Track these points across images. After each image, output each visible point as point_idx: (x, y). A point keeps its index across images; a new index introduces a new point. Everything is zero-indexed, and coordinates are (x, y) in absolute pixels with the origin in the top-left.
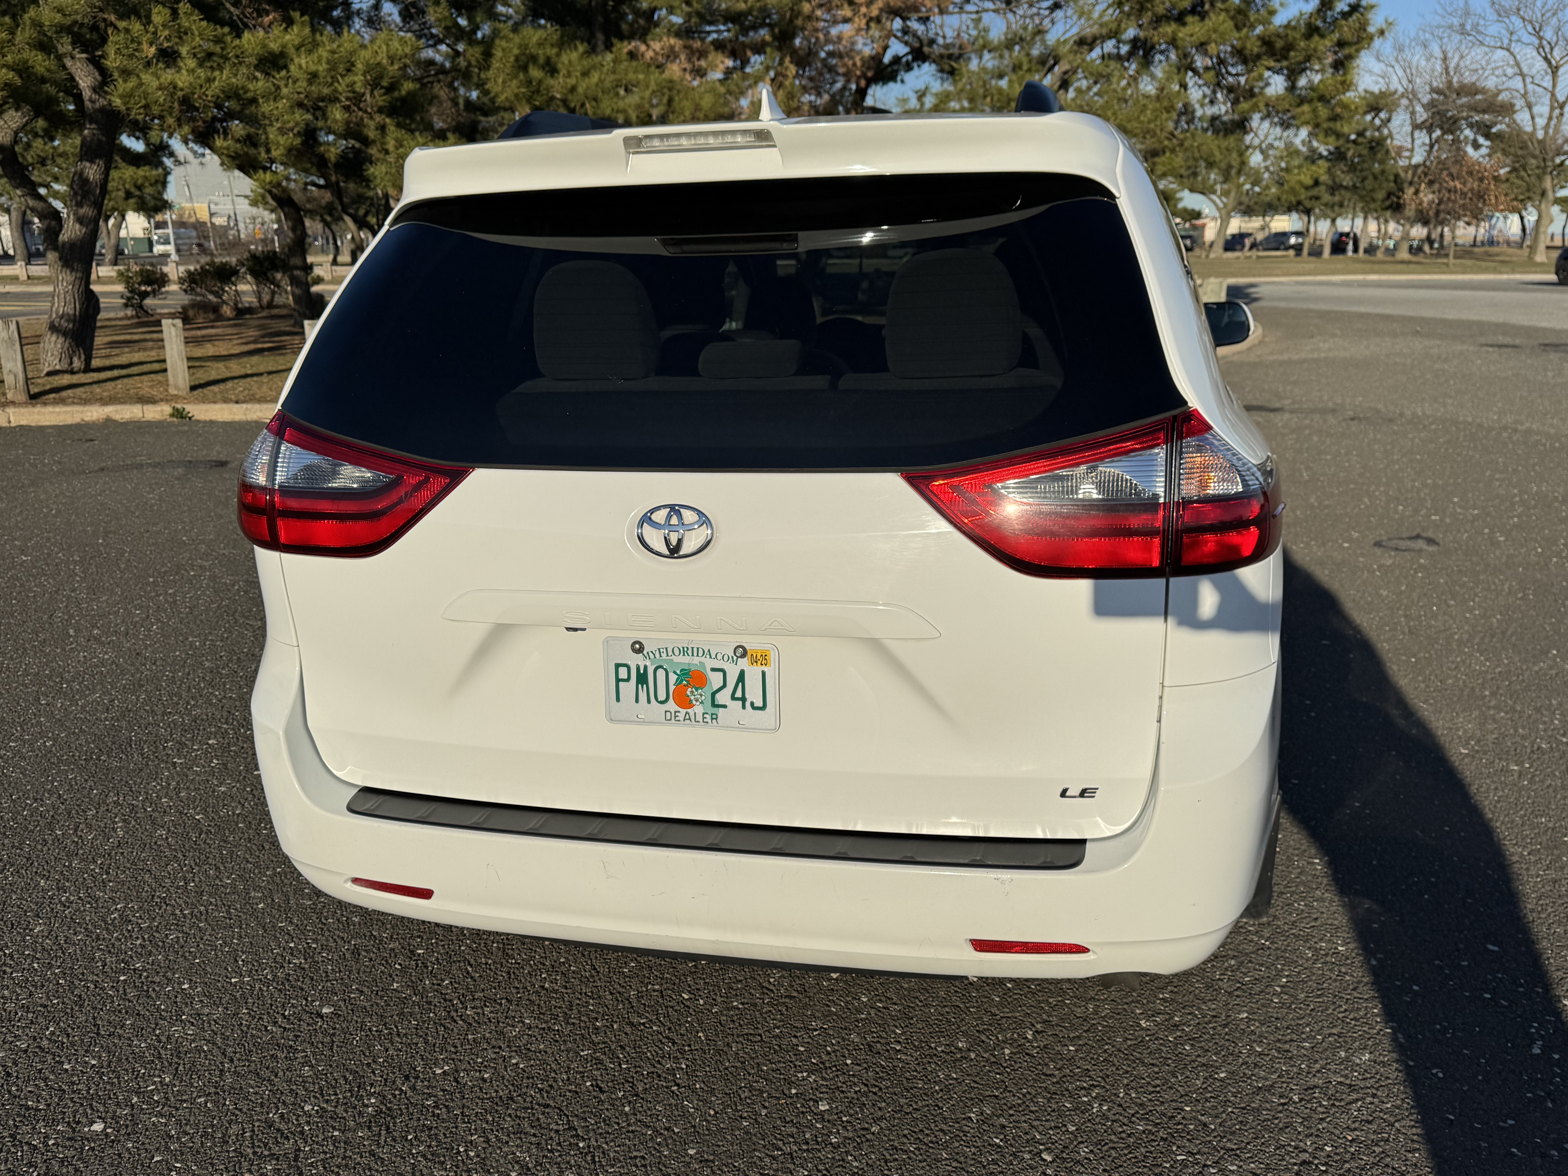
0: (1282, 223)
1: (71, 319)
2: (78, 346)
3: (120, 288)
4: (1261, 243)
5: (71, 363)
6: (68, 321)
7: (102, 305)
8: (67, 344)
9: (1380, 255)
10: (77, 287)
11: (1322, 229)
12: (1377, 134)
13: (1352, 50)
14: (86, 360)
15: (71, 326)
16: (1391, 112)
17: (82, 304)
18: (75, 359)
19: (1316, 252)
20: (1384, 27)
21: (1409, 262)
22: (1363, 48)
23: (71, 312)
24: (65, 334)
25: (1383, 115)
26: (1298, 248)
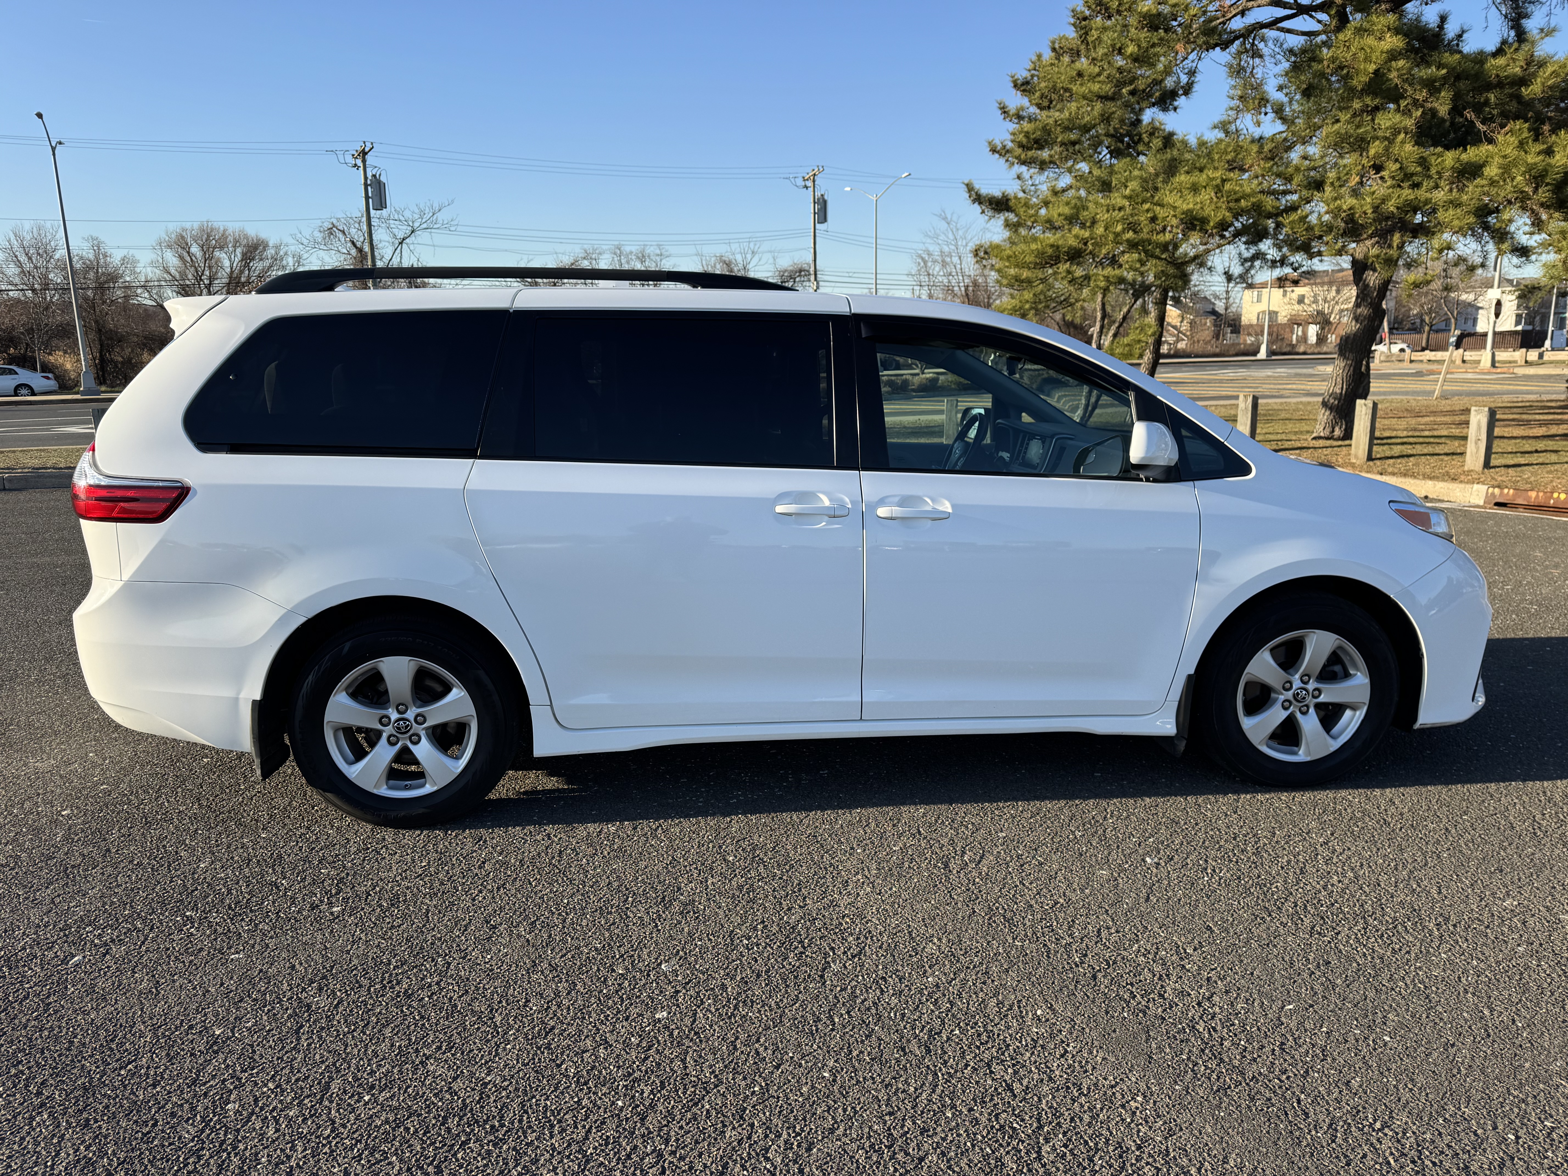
1: (1339, 398)
2: (1341, 419)
5: (1333, 431)
6: (1335, 399)
7: (1371, 390)
8: (1331, 417)
10: (1346, 371)
14: (1346, 430)
15: (1336, 402)
17: (1349, 385)
18: (1337, 429)
23: (1338, 391)
24: (1331, 409)
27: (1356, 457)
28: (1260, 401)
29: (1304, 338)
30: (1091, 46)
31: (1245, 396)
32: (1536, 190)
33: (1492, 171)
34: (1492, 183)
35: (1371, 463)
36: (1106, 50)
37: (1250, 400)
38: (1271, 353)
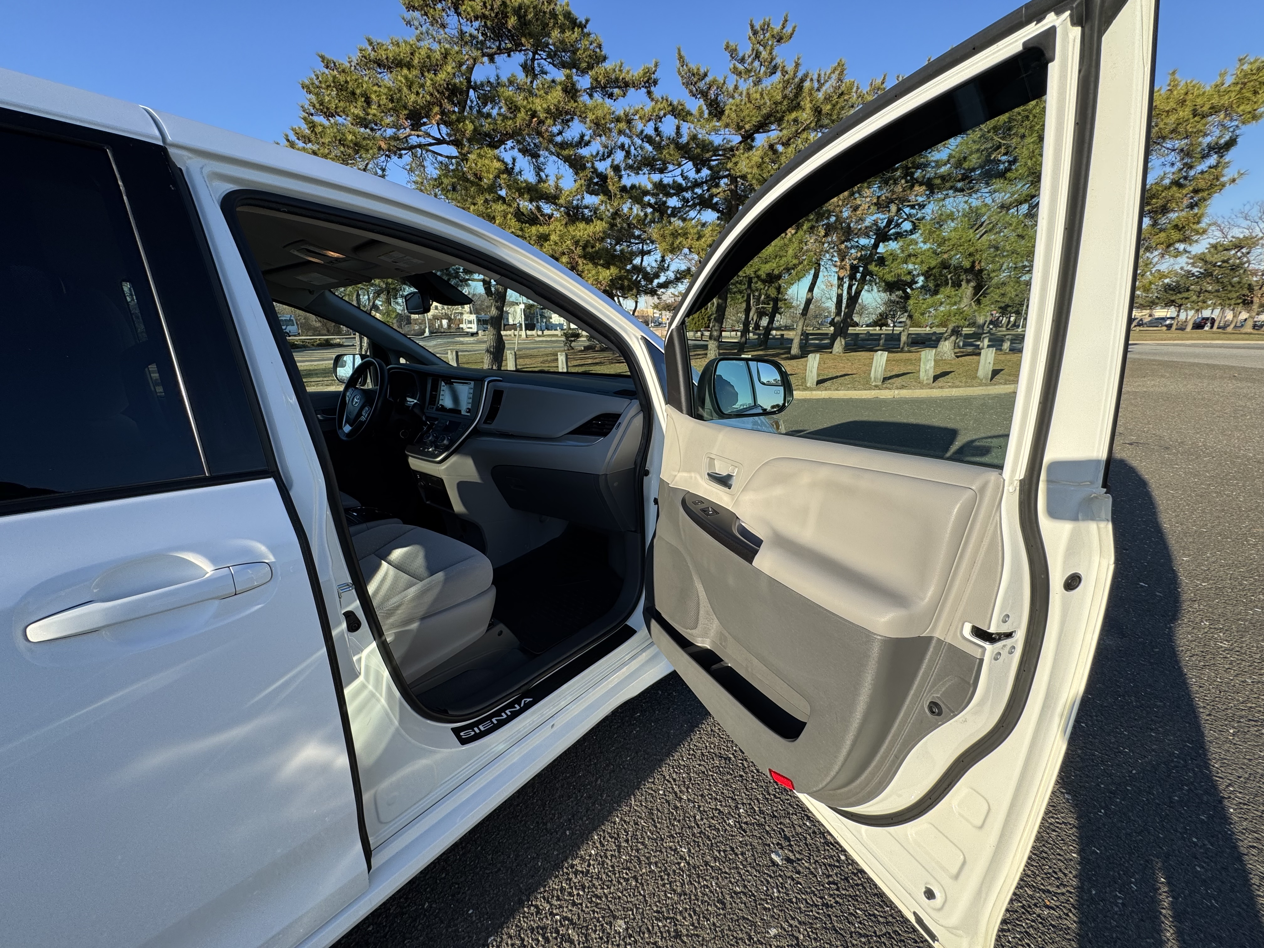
0: (1160, 313)
3: (563, 339)
4: (1146, 324)
9: (1230, 329)
11: (1189, 315)
12: (1238, 261)
13: (1205, 194)
16: (1250, 248)
19: (1182, 329)
20: (1236, 176)
21: (1251, 334)
22: (1215, 192)
25: (1244, 250)
26: (1169, 327)
28: (459, 353)
30: (319, 136)
31: (452, 352)
32: (576, 248)
33: (553, 237)
34: (556, 243)
36: (330, 140)
37: (454, 353)
38: (431, 332)
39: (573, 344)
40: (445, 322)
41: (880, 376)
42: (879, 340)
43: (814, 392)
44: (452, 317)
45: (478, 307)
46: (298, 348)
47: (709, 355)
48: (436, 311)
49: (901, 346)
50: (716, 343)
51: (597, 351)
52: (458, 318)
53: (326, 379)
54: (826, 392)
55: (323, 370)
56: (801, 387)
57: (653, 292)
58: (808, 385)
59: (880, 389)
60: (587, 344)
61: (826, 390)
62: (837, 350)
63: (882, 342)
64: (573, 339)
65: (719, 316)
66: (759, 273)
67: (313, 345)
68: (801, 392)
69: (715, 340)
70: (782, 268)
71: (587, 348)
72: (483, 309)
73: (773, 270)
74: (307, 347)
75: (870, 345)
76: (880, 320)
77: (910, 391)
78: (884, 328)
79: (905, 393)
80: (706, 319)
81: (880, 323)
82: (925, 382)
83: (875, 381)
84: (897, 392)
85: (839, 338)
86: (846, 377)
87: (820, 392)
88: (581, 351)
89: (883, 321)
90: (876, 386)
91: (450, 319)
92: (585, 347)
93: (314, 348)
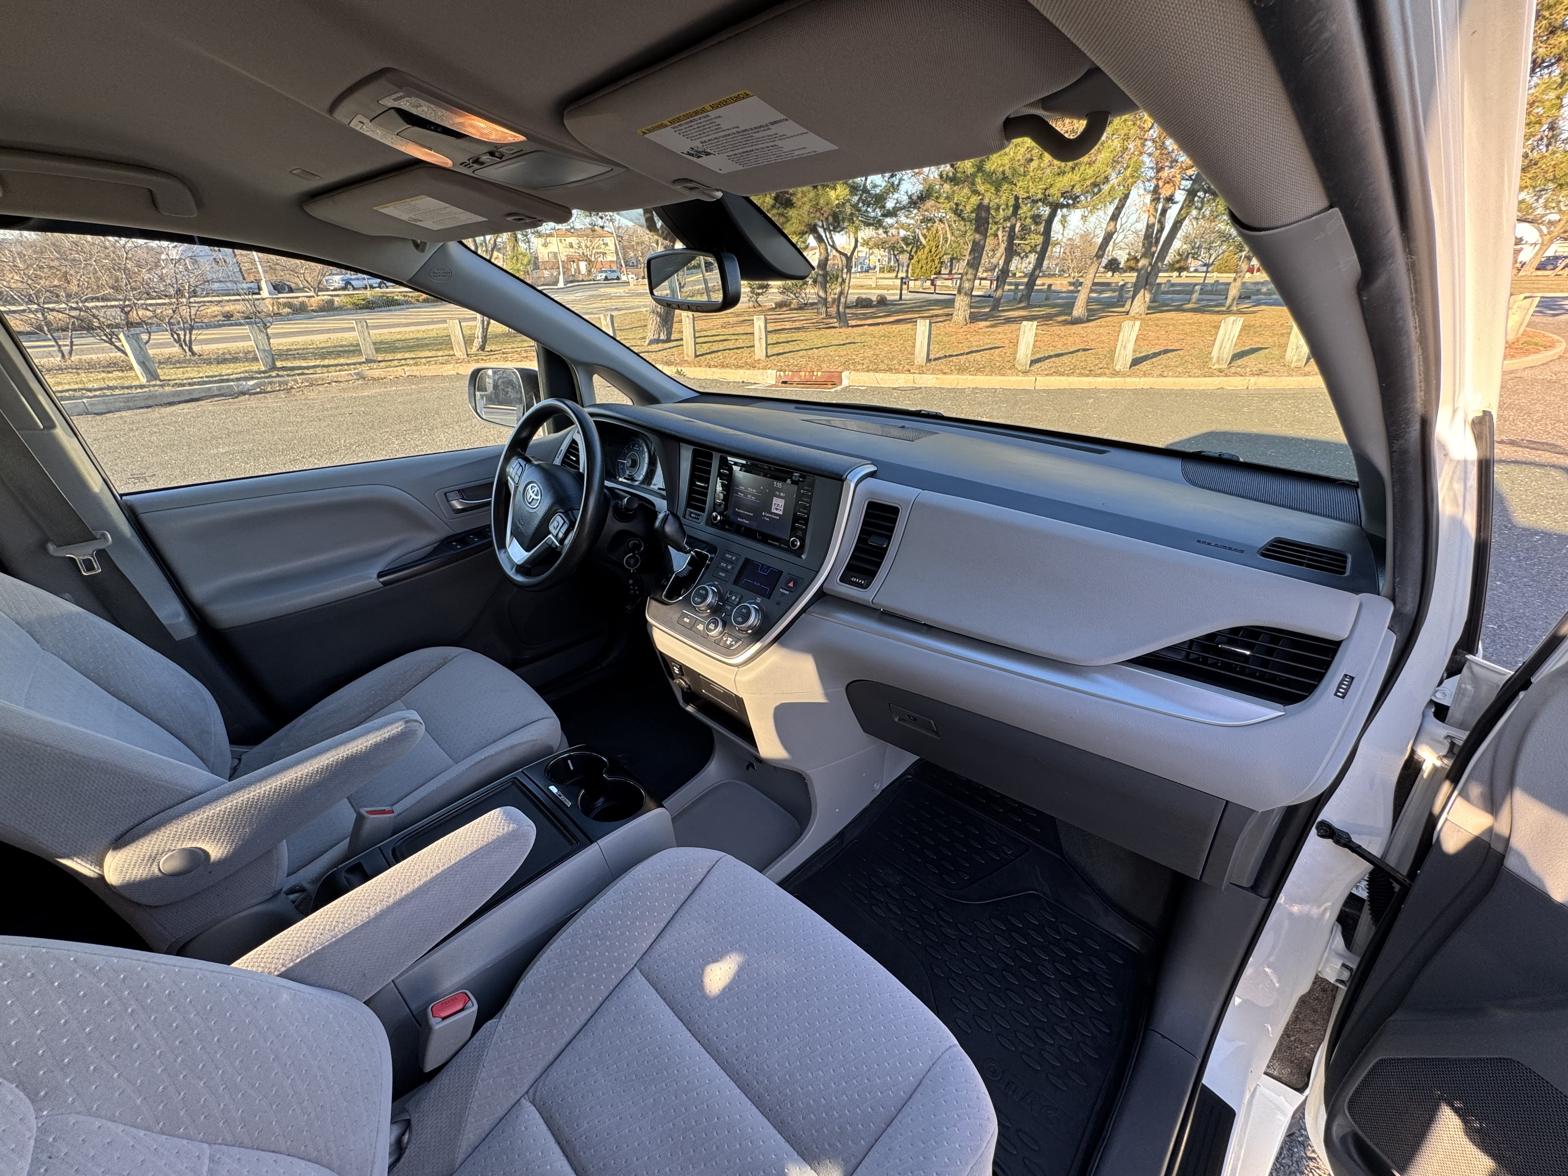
5: (659, 336)
14: (667, 335)
18: (662, 334)
27: (688, 355)
29: (578, 270)
31: (605, 316)
35: (697, 359)
37: (609, 318)
38: (566, 282)
39: (760, 298)
40: (583, 265)
41: (1227, 354)
42: (1192, 292)
43: (1128, 380)
44: (593, 259)
45: (625, 243)
46: (399, 304)
47: (955, 318)
48: (571, 250)
49: (1227, 304)
50: (967, 300)
51: (795, 309)
52: (599, 259)
53: (440, 353)
54: (1147, 379)
55: (435, 338)
56: (1107, 371)
57: (877, 224)
58: (1118, 368)
59: (1226, 376)
60: (779, 298)
61: (1145, 375)
62: (1137, 310)
63: (1195, 296)
64: (760, 291)
65: (974, 258)
66: (1052, 191)
67: (418, 300)
68: (1109, 379)
69: (966, 294)
70: (1088, 183)
71: (780, 305)
72: (633, 246)
73: (1073, 186)
74: (411, 303)
75: (1177, 300)
76: (1178, 262)
77: (1273, 379)
78: (1184, 274)
79: (1265, 382)
80: (936, 262)
81: (1177, 266)
82: (1293, 365)
83: (1218, 362)
84: (1253, 380)
85: (1142, 291)
86: (1169, 355)
87: (1137, 380)
88: (773, 309)
89: (1182, 264)
90: (1221, 371)
91: (589, 262)
92: (776, 304)
93: (419, 305)
